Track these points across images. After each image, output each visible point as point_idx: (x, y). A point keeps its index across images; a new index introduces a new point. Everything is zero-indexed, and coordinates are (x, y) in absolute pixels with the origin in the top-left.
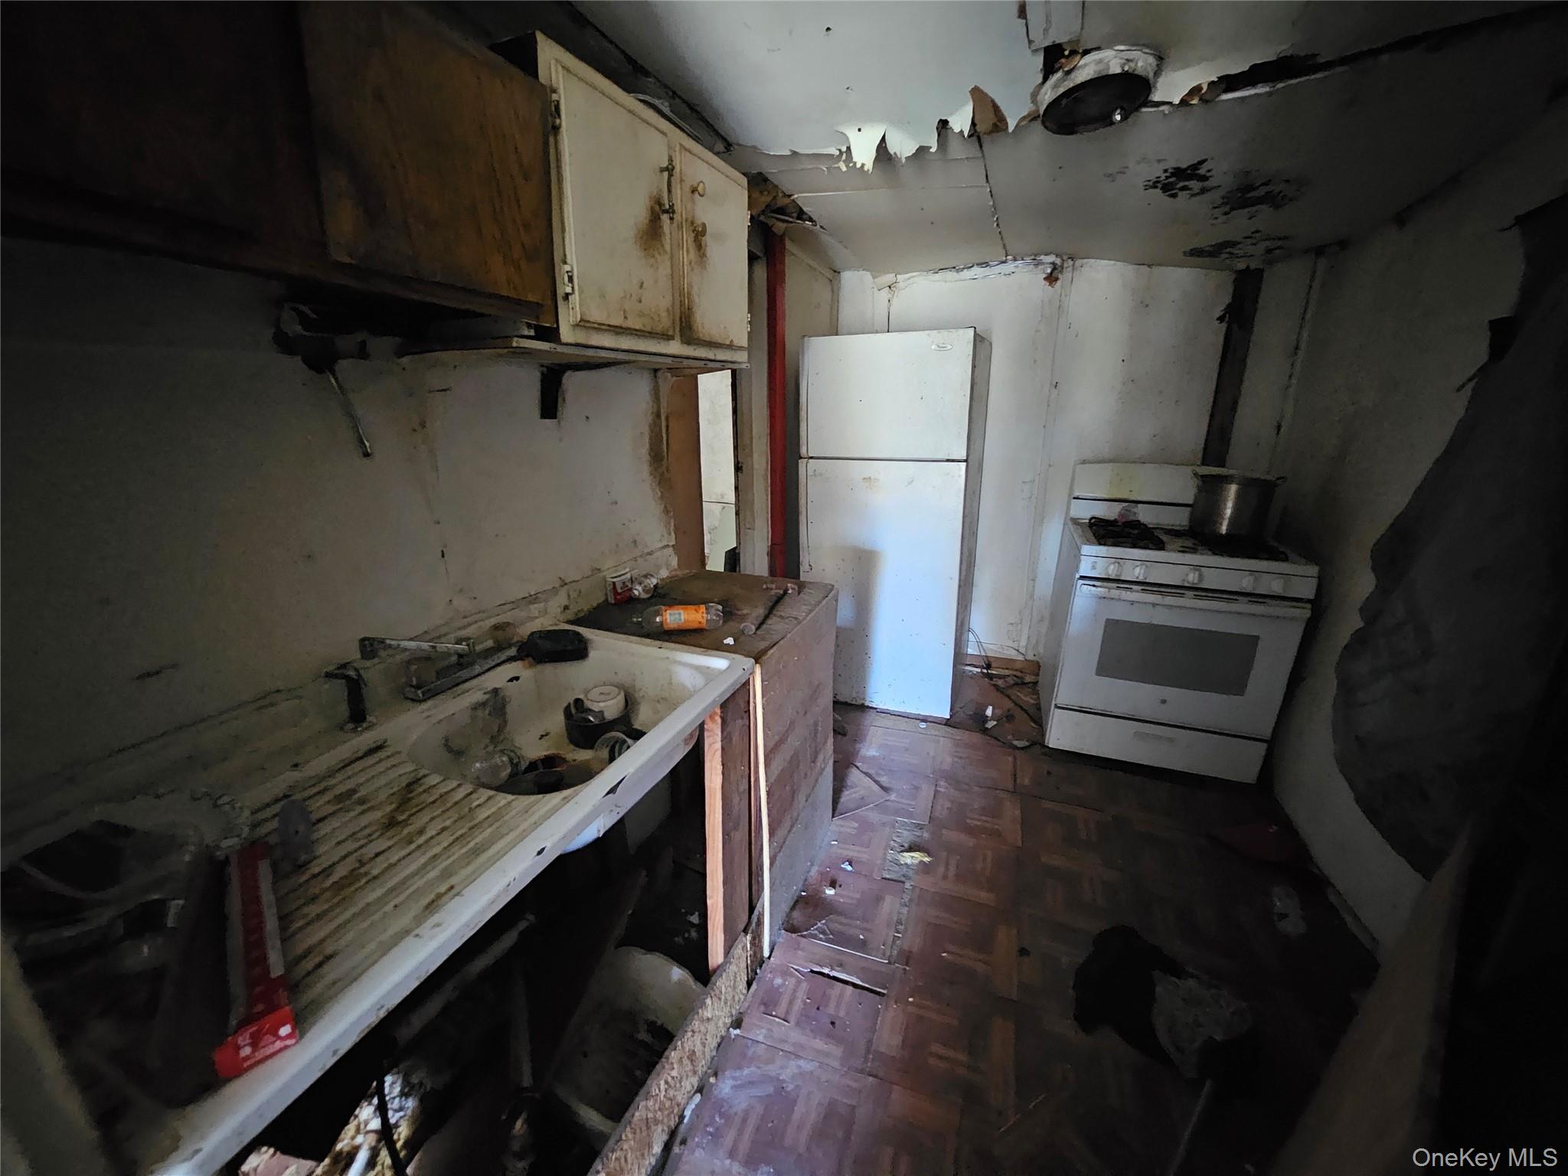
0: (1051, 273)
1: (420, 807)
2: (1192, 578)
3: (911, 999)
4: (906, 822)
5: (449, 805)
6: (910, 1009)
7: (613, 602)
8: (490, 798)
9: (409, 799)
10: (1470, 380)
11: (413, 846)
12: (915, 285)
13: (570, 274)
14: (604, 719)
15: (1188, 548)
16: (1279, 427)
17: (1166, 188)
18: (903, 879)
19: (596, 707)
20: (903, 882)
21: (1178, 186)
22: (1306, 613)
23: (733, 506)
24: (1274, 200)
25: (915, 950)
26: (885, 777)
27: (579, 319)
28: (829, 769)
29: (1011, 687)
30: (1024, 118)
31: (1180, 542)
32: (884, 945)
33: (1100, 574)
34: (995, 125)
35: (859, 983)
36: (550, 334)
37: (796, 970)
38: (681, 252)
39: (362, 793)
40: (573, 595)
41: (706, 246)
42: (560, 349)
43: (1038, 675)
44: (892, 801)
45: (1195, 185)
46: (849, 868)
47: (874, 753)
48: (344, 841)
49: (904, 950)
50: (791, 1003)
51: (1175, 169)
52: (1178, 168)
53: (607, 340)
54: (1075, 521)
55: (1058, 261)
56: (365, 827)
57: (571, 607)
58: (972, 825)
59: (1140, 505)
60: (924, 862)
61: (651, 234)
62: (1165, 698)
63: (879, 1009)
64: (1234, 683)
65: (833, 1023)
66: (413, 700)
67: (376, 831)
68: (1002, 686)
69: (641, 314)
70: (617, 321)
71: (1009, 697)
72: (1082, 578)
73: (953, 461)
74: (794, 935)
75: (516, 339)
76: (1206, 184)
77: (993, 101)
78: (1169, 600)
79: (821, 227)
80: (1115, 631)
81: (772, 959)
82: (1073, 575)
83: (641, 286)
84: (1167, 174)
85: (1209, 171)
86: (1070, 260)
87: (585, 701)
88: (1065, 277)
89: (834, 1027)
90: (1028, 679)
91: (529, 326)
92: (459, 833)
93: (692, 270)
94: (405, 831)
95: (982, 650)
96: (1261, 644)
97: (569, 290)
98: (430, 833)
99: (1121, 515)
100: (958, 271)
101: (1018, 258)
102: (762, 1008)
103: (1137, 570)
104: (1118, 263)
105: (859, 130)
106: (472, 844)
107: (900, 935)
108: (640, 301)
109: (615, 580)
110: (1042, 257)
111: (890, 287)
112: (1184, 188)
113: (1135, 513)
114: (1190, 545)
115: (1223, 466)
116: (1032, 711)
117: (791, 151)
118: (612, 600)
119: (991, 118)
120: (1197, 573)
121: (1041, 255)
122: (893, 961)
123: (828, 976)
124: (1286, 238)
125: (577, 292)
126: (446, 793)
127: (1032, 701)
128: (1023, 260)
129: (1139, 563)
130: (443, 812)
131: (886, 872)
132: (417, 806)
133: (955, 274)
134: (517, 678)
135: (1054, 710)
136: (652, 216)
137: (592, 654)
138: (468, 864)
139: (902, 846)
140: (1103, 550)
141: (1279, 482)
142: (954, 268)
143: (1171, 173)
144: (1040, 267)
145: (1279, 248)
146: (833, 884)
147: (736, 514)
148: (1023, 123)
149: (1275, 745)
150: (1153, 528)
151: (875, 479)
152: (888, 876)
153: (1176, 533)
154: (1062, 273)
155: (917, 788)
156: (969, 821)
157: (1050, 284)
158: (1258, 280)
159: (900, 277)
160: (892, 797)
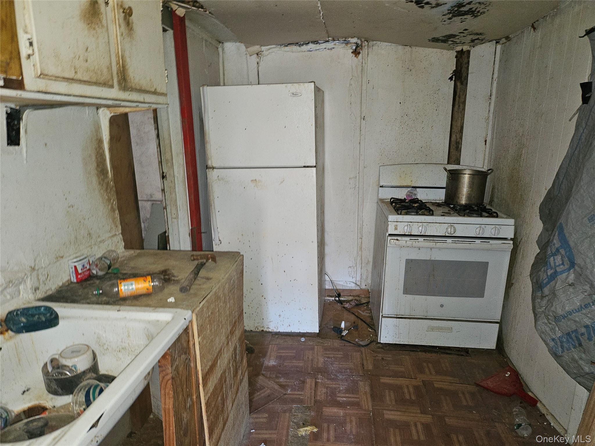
0: (356, 49)
2: (450, 231)
4: (300, 408)
10: (575, 114)
12: (273, 53)
13: (30, 40)
15: (446, 213)
16: (486, 141)
19: (70, 362)
22: (511, 246)
24: (473, 13)
26: (282, 379)
27: (39, 73)
28: (246, 379)
29: (352, 308)
31: (441, 210)
33: (399, 232)
38: (115, 27)
40: (42, 278)
42: (24, 95)
43: (369, 297)
44: (288, 394)
47: (274, 363)
53: (62, 88)
54: (382, 201)
55: (359, 42)
59: (418, 189)
60: (314, 432)
64: (477, 291)
68: (348, 307)
69: (87, 70)
71: (353, 313)
72: (390, 235)
73: (308, 167)
76: (439, 1)
78: (439, 245)
79: (210, 12)
80: (411, 266)
82: (384, 234)
83: (87, 50)
86: (366, 42)
87: (60, 360)
88: (364, 52)
90: (364, 301)
95: (334, 287)
96: (489, 266)
97: (29, 52)
99: (407, 195)
100: (300, 45)
101: (335, 39)
103: (420, 229)
104: (393, 44)
108: (87, 61)
109: (76, 264)
110: (349, 39)
111: (257, 54)
113: (415, 194)
114: (447, 211)
115: (459, 164)
118: (74, 280)
120: (452, 228)
121: (349, 37)
124: (480, 34)
125: (37, 54)
127: (368, 314)
128: (338, 40)
129: (421, 224)
131: (290, 444)
133: (298, 47)
135: (381, 319)
139: (299, 424)
140: (400, 218)
141: (489, 172)
142: (297, 43)
144: (349, 45)
145: (478, 39)
149: (503, 324)
150: (426, 202)
151: (259, 180)
153: (439, 205)
154: (362, 49)
155: (304, 382)
156: (338, 399)
157: (356, 56)
158: (469, 57)
159: (263, 48)
160: (289, 392)
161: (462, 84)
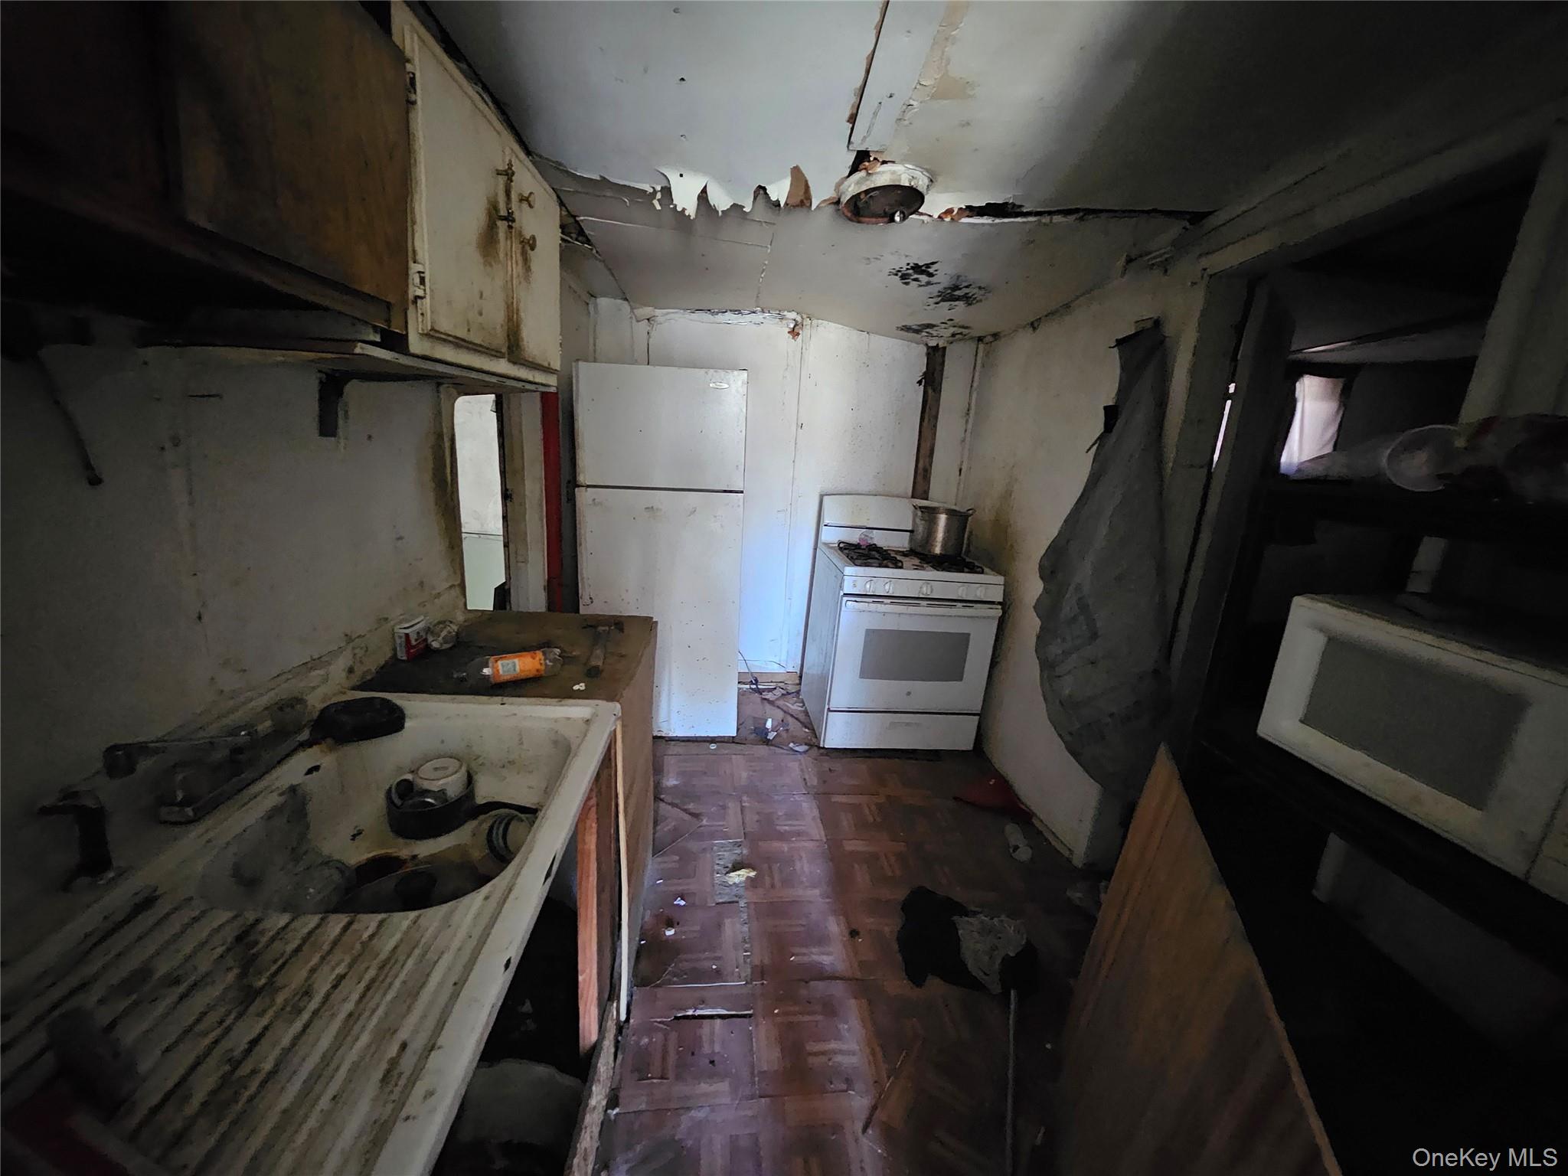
0: (794, 328)
1: (280, 962)
2: (926, 591)
3: (776, 1011)
4: (725, 844)
5: (326, 947)
6: (779, 1019)
7: (405, 658)
8: (381, 924)
9: (256, 956)
10: (1094, 444)
11: (306, 1016)
12: (672, 321)
13: (422, 275)
14: (447, 801)
15: (917, 566)
16: (960, 470)
17: (904, 277)
18: (736, 899)
19: (434, 787)
20: (737, 902)
21: (912, 277)
22: (999, 613)
23: (502, 538)
24: (968, 299)
25: (766, 961)
26: (692, 804)
27: (429, 328)
29: (777, 699)
30: (825, 201)
31: (911, 561)
32: (737, 968)
33: (860, 590)
34: (802, 201)
35: (725, 1012)
36: (396, 341)
37: (660, 1022)
38: (510, 263)
39: (163, 968)
40: (360, 653)
41: (531, 260)
42: (404, 360)
44: (705, 826)
45: (924, 278)
46: (683, 903)
47: (675, 783)
48: (176, 1043)
49: (757, 966)
50: (664, 1059)
51: (915, 264)
52: (917, 264)
53: (447, 353)
54: (827, 545)
55: (799, 319)
56: (204, 1014)
57: (356, 669)
58: (782, 831)
59: (875, 531)
60: (751, 878)
61: (488, 242)
62: (909, 690)
63: (750, 1031)
64: (955, 673)
65: (712, 1062)
66: (179, 823)
67: (230, 1012)
68: (772, 699)
69: (482, 327)
70: (461, 333)
71: (778, 707)
72: (847, 595)
73: (731, 492)
74: (648, 988)
75: (359, 344)
76: (931, 279)
77: (806, 181)
78: (912, 610)
79: (597, 252)
80: (874, 638)
81: (632, 1021)
82: (838, 593)
83: (481, 296)
84: (909, 267)
85: (936, 271)
86: (808, 319)
87: (419, 781)
88: (805, 333)
89: (714, 1065)
90: (792, 689)
91: (375, 329)
92: (368, 977)
93: (520, 283)
94: (280, 999)
95: (751, 670)
96: (971, 637)
97: (420, 293)
98: (322, 988)
99: (861, 539)
100: (713, 314)
101: (765, 310)
102: (636, 1075)
103: (887, 587)
104: (845, 327)
105: (681, 175)
106: (397, 983)
107: (748, 953)
108: (481, 314)
109: (407, 631)
110: (785, 313)
111: (648, 320)
112: (916, 280)
113: (871, 538)
114: (919, 563)
115: (927, 499)
116: (802, 717)
117: (601, 176)
118: (402, 655)
119: (801, 195)
120: (929, 586)
121: (784, 310)
122: (749, 980)
123: (694, 1017)
124: (967, 328)
125: (428, 297)
126: (310, 933)
127: (800, 709)
128: (770, 313)
129: (869, 579)
130: (323, 958)
131: (719, 896)
132: (275, 961)
133: (711, 316)
134: (316, 768)
135: (827, 714)
136: (490, 220)
137: (408, 724)
138: (409, 1009)
139: (727, 867)
140: (861, 570)
141: (971, 512)
142: (709, 310)
143: (912, 267)
144: (784, 322)
145: (961, 334)
146: (670, 924)
147: (505, 546)
148: (823, 205)
149: (984, 717)
150: (888, 550)
151: (657, 509)
152: (721, 901)
153: (904, 554)
154: (802, 329)
155: (724, 807)
156: (778, 827)
157: (793, 338)
158: (944, 356)
159: (658, 312)
160: (705, 822)
161: (934, 391)
